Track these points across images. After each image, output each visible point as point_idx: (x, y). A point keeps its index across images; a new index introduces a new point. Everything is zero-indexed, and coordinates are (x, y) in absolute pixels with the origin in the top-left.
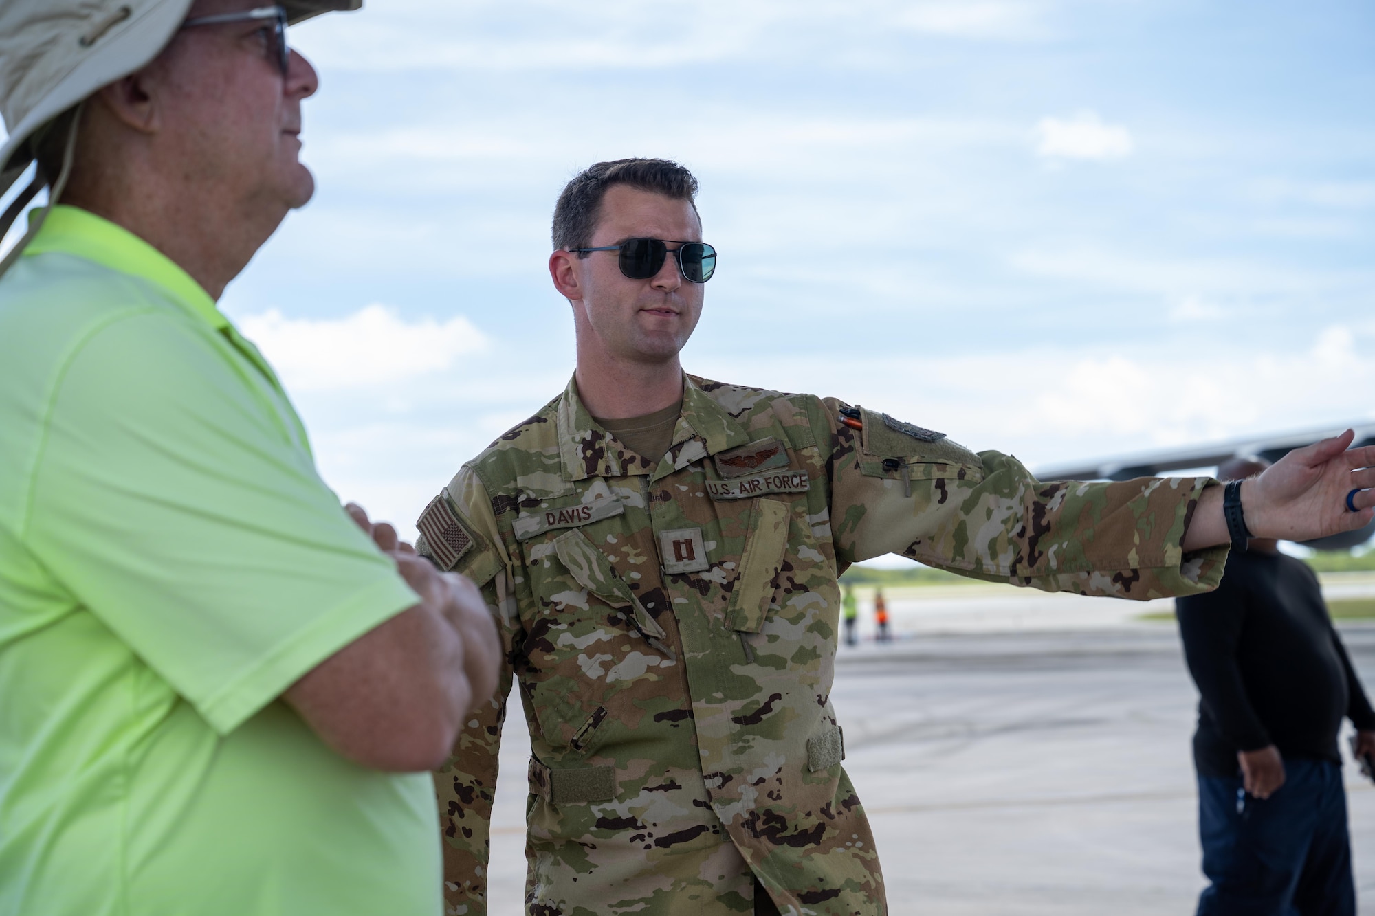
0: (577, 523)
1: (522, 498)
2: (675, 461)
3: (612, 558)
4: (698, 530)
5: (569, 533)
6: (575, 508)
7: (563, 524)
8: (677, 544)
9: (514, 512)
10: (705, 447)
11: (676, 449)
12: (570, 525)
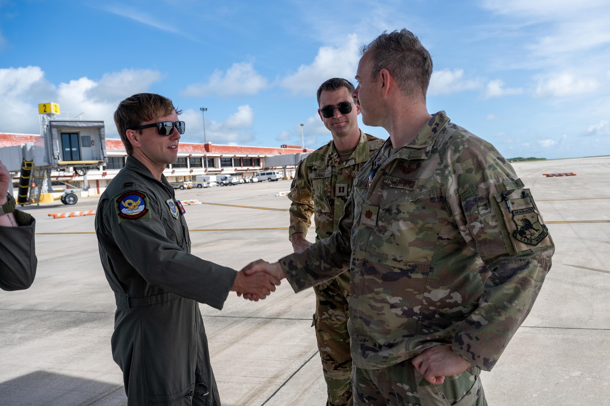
0: (322, 177)
1: (313, 168)
2: (346, 164)
3: (326, 189)
4: (347, 185)
5: (319, 180)
6: (323, 173)
7: (319, 177)
8: (340, 188)
9: (311, 171)
10: (355, 162)
11: (347, 161)
12: (320, 178)
